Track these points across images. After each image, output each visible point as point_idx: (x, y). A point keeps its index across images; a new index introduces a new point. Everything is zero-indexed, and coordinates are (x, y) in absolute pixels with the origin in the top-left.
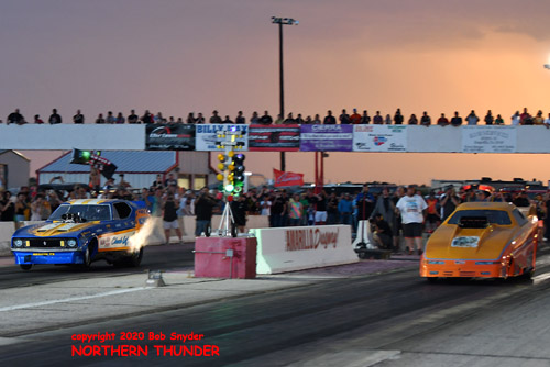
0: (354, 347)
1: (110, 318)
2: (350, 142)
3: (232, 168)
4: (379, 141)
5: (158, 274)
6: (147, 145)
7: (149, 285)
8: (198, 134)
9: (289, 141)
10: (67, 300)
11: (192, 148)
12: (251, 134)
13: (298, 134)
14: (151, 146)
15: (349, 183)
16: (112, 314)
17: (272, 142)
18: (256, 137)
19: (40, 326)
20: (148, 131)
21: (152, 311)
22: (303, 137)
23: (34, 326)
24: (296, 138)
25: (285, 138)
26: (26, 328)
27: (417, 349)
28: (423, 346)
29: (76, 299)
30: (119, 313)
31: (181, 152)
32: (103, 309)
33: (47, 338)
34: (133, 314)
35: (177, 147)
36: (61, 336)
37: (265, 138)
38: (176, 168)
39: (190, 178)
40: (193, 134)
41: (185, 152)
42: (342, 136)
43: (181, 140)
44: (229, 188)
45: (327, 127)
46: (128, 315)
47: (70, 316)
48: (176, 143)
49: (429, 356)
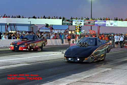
0: (102, 67)
1: (51, 60)
2: (105, 24)
3: (79, 29)
4: (111, 24)
5: (62, 51)
6: (62, 24)
7: (60, 53)
8: (73, 22)
9: (92, 24)
10: (42, 56)
11: (72, 25)
12: (84, 22)
13: (94, 22)
14: (63, 24)
15: (106, 33)
16: (51, 59)
17: (89, 24)
18: (85, 23)
19: (36, 61)
20: (63, 21)
21: (60, 59)
22: (96, 23)
23: (35, 61)
24: (94, 23)
25: (92, 23)
26: (33, 62)
27: (115, 68)
28: (117, 67)
29: (44, 56)
30: (53, 59)
31: (69, 26)
32: (50, 58)
33: (37, 64)
34: (56, 59)
35: (69, 24)
36: (40, 64)
37: (87, 23)
38: (68, 29)
39: (71, 31)
40: (72, 22)
41: (70, 26)
42: (104, 23)
43: (69, 23)
44: (78, 33)
45: (100, 21)
46: (55, 60)
47: (43, 59)
48: (68, 23)
49: (118, 70)
